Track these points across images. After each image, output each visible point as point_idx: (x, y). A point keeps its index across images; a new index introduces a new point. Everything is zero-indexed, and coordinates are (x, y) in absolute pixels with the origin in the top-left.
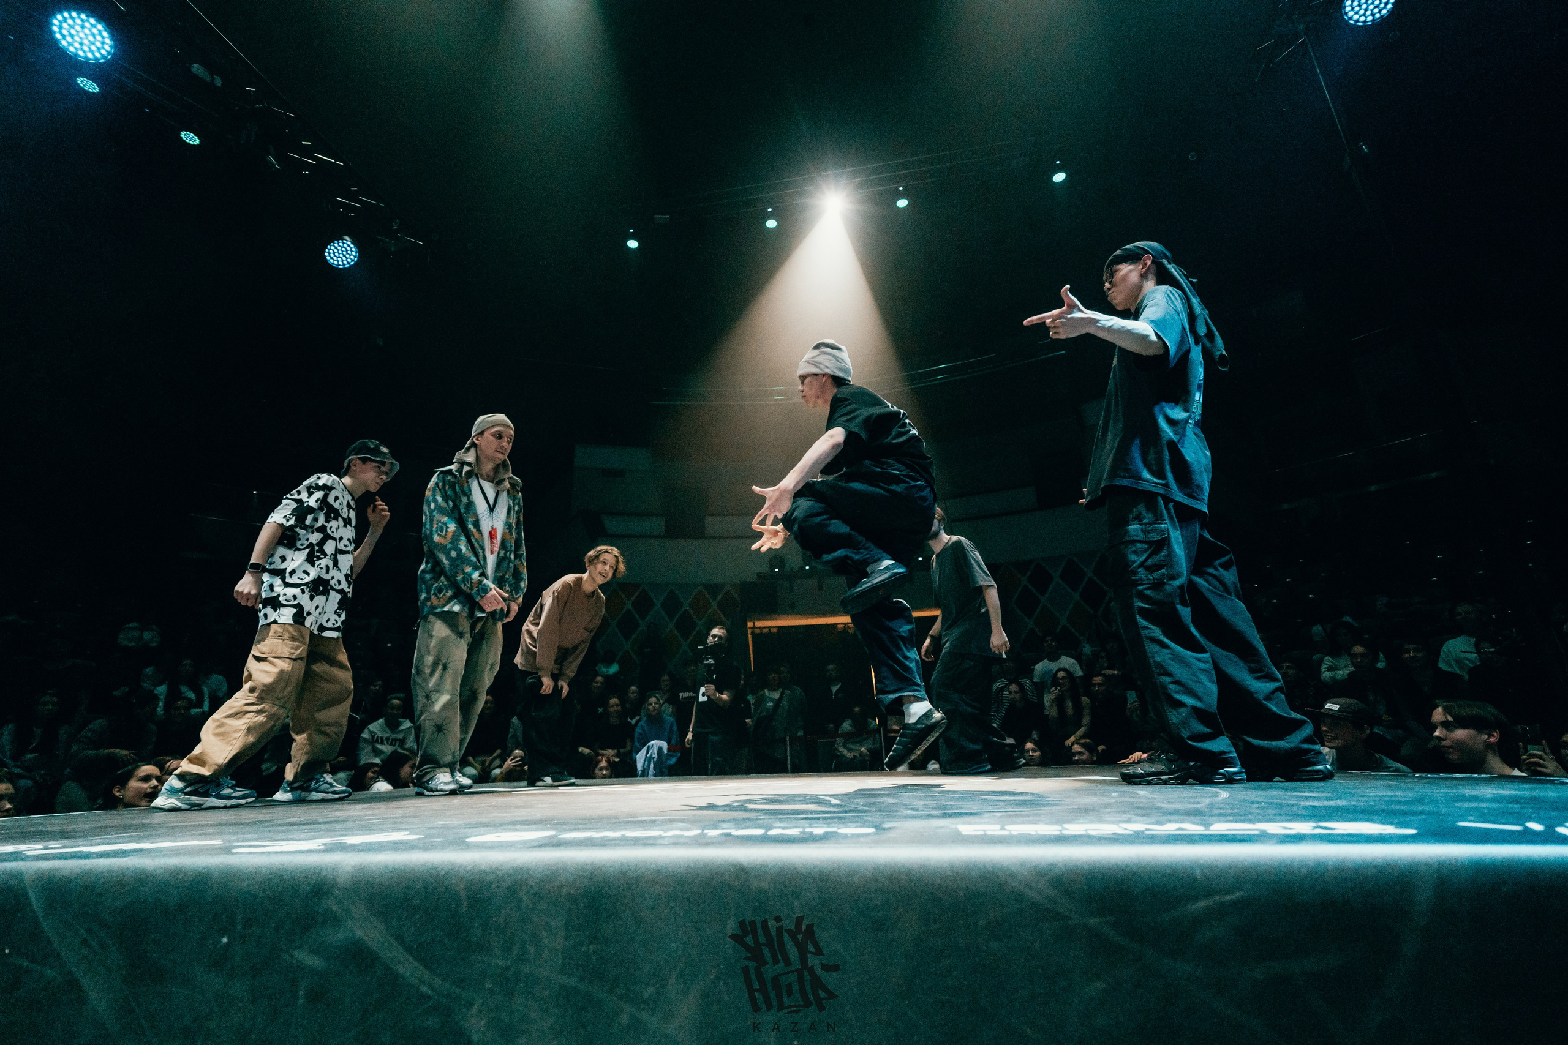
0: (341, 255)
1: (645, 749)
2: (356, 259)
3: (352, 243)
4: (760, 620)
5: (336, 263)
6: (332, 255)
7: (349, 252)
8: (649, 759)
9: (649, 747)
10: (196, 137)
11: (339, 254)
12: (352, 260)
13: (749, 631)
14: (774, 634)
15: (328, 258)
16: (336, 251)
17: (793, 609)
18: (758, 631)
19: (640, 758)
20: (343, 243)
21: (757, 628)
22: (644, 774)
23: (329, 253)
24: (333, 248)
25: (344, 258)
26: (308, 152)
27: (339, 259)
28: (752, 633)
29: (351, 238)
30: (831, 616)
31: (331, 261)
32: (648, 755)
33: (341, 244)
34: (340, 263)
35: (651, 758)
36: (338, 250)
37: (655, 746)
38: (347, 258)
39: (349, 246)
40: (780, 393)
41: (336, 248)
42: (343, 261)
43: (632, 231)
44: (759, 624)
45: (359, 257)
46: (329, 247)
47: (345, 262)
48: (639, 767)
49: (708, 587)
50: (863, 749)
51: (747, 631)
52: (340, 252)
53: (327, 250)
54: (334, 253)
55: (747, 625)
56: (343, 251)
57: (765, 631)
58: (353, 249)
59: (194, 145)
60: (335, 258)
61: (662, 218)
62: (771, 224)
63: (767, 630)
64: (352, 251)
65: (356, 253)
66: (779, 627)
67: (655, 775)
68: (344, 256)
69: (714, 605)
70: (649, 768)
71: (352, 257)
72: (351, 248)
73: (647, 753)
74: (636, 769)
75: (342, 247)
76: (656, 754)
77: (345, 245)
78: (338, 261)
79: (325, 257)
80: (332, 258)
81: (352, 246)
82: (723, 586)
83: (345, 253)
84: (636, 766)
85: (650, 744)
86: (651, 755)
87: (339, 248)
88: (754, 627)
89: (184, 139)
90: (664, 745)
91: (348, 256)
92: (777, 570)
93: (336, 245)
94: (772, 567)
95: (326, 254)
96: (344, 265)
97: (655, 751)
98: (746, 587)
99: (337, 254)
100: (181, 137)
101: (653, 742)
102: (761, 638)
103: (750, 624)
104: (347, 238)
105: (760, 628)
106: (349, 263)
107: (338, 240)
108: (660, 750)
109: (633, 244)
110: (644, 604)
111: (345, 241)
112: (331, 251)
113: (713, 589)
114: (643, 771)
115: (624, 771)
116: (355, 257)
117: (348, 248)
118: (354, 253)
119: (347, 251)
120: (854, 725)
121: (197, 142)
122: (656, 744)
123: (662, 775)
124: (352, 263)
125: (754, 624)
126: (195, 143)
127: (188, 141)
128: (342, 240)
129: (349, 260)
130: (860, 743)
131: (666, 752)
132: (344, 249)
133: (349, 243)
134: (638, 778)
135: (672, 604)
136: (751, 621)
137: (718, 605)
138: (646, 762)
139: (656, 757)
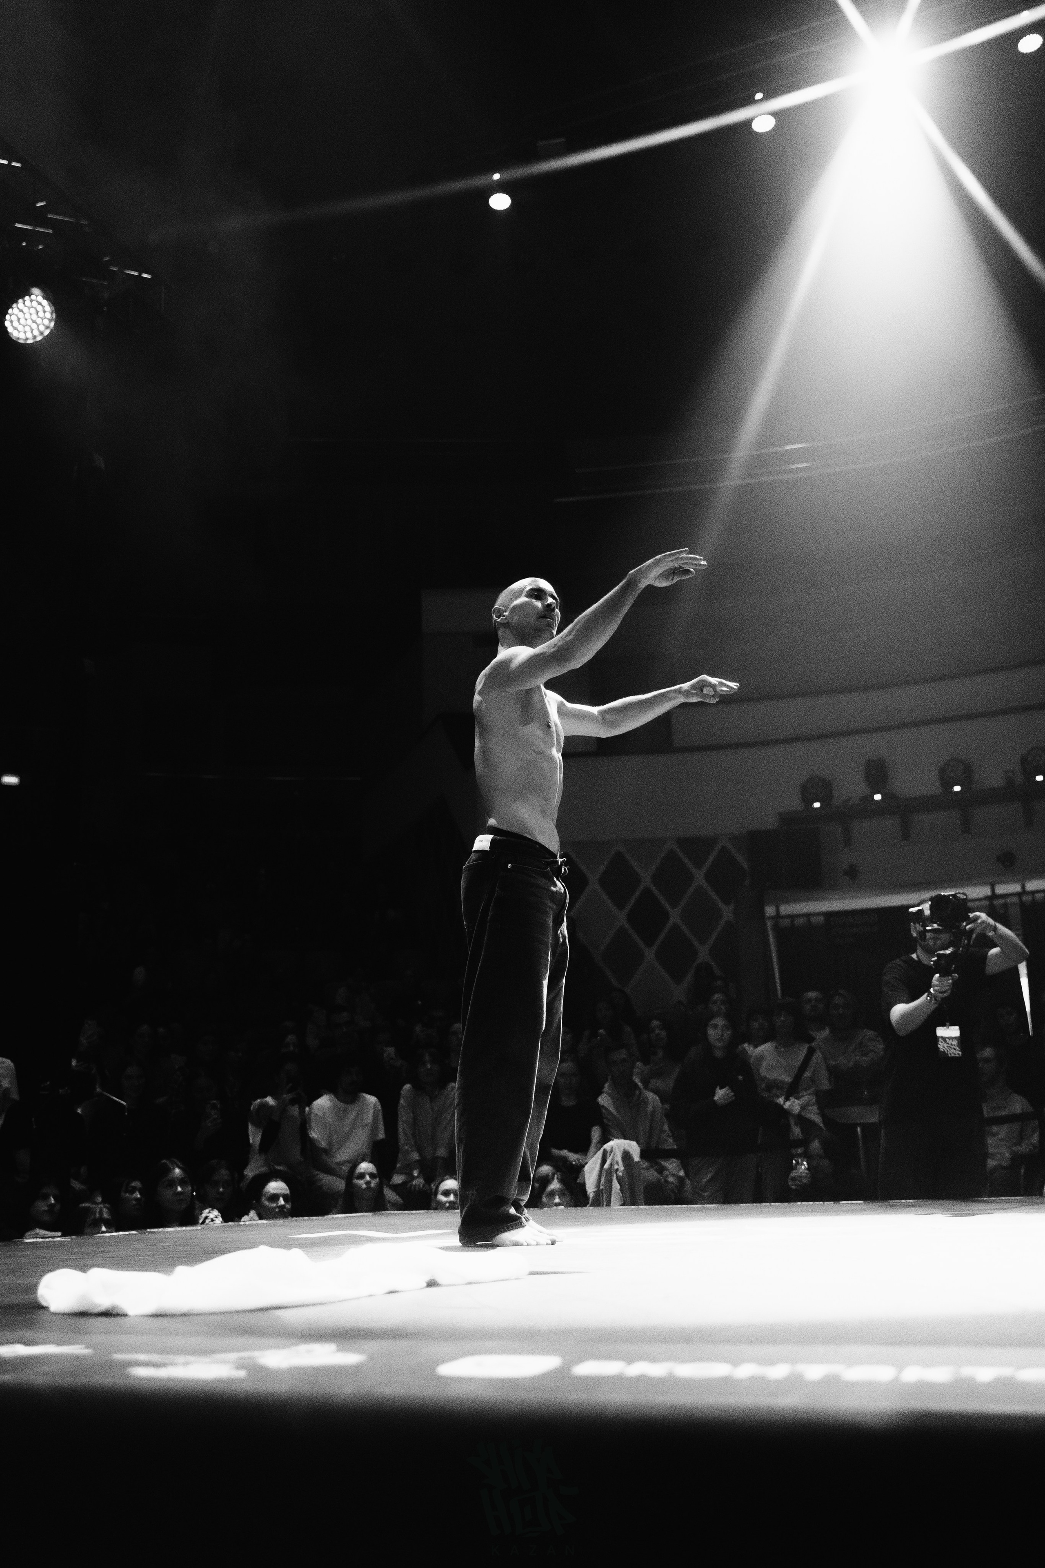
1: (598, 1155)
8: (607, 1173)
9: (605, 1151)
13: (769, 925)
14: (819, 927)
18: (786, 923)
19: (593, 1169)
21: (786, 917)
22: (601, 1200)
28: (776, 929)
32: (606, 1166)
35: (612, 1170)
37: (617, 1149)
44: (785, 909)
48: (592, 1185)
49: (685, 844)
51: (764, 924)
55: (762, 912)
57: (800, 922)
63: (805, 918)
66: (828, 915)
69: (699, 877)
70: (609, 1191)
73: (604, 1161)
76: (620, 1165)
82: (711, 841)
85: (607, 1146)
86: (611, 1165)
88: (778, 916)
90: (634, 1147)
92: (817, 805)
94: (808, 801)
97: (619, 1158)
98: (759, 842)
101: (611, 1142)
102: (793, 937)
103: (770, 910)
105: (791, 916)
113: (695, 847)
114: (598, 1193)
122: (617, 1145)
123: (635, 1202)
125: (779, 908)
131: (637, 1158)
135: (620, 879)
136: (770, 903)
137: (707, 876)
138: (604, 1174)
139: (622, 1168)
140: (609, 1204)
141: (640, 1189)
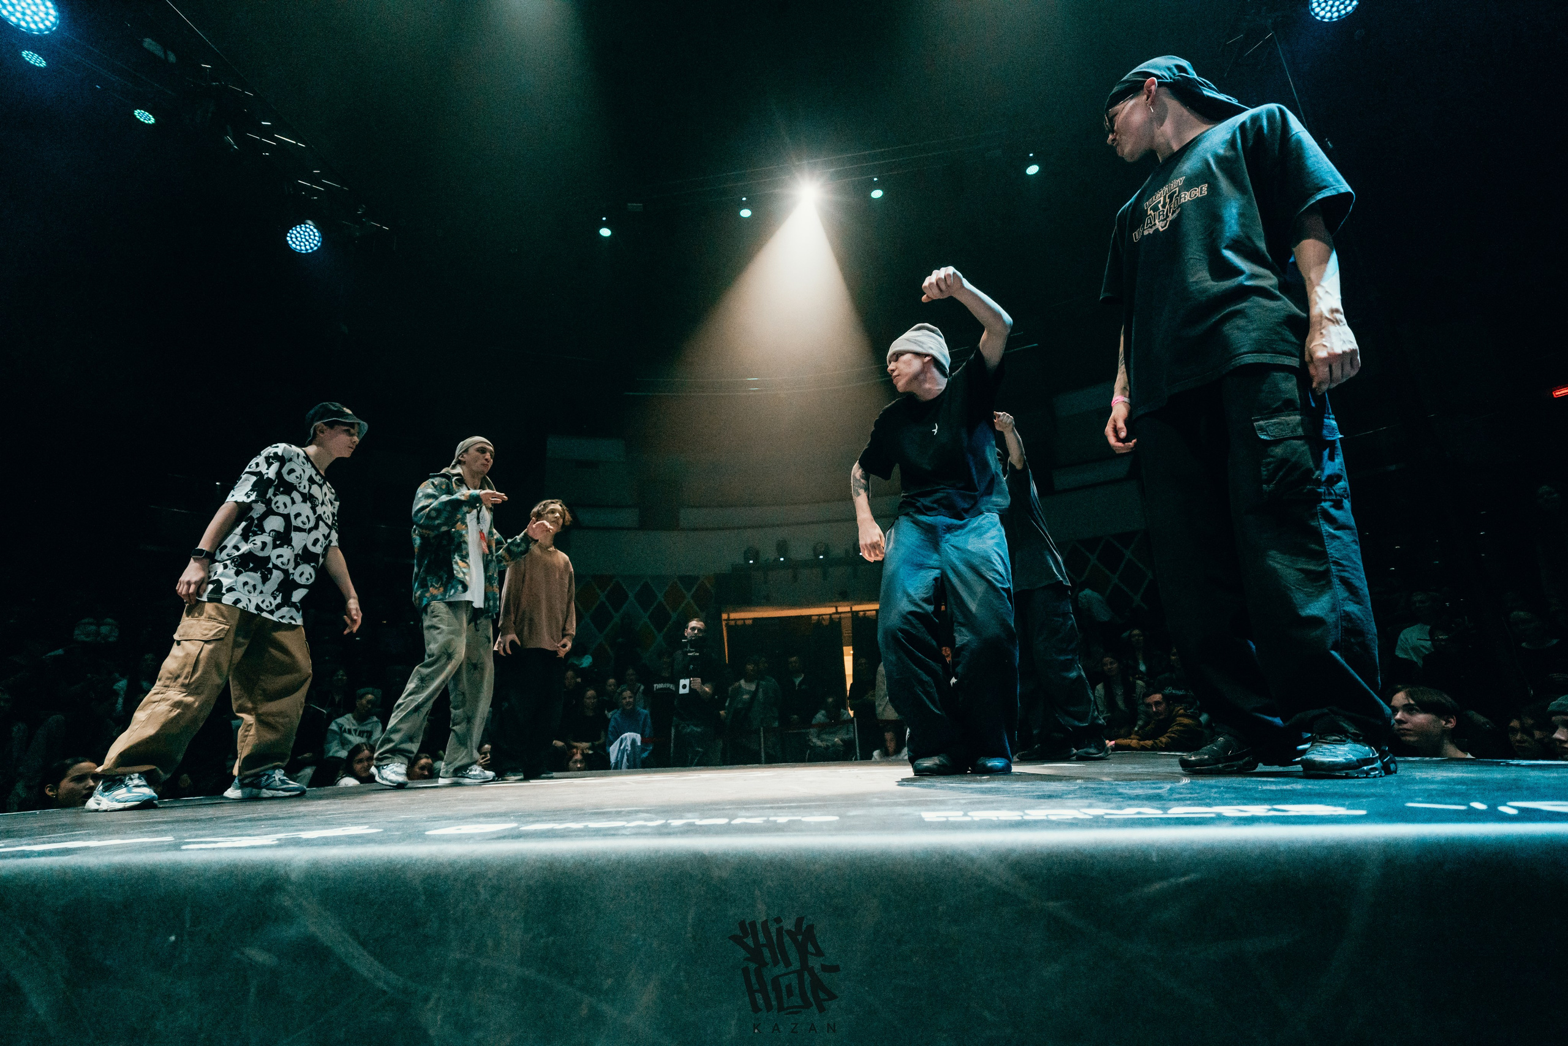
0: (304, 240)
1: (617, 743)
2: (319, 244)
3: (315, 228)
4: (735, 611)
5: (298, 247)
6: (294, 240)
7: (312, 237)
8: (622, 752)
9: (622, 739)
10: (150, 116)
11: (302, 238)
12: (316, 245)
13: (724, 623)
14: (749, 625)
15: (290, 242)
16: (298, 235)
17: (768, 601)
18: (733, 623)
20: (306, 228)
21: (732, 620)
22: (618, 766)
23: (291, 238)
24: (295, 232)
25: (307, 243)
26: (268, 133)
27: (302, 244)
28: (727, 625)
29: (313, 222)
30: (806, 608)
31: (294, 245)
32: (622, 748)
33: (303, 229)
34: (303, 248)
35: (624, 750)
36: (301, 235)
37: (628, 738)
38: (310, 243)
39: (311, 230)
40: (754, 384)
41: (299, 233)
42: (305, 245)
43: (604, 219)
44: (733, 616)
45: (322, 243)
46: (291, 231)
47: (308, 247)
48: (613, 759)
49: (682, 578)
50: (836, 739)
51: (721, 622)
52: (303, 236)
53: (289, 235)
54: (296, 238)
55: (722, 617)
56: (305, 236)
57: (740, 623)
58: (317, 234)
59: (149, 124)
60: (297, 243)
61: (635, 206)
62: (746, 213)
63: (742, 621)
64: (315, 236)
65: (319, 237)
66: (755, 619)
67: (629, 767)
68: (307, 241)
69: (689, 596)
70: (622, 761)
71: (315, 242)
72: (314, 233)
73: (621, 745)
74: (610, 762)
75: (304, 232)
76: (629, 746)
77: (308, 230)
78: (301, 246)
79: (287, 241)
80: (294, 243)
81: (315, 230)
82: (697, 578)
83: (307, 238)
84: (609, 758)
85: (623, 736)
86: (625, 747)
87: (302, 232)
88: (728, 619)
89: (138, 117)
90: (638, 737)
91: (311, 241)
92: (751, 562)
93: (298, 229)
94: (747, 559)
95: (288, 239)
96: (307, 250)
97: (629, 743)
98: (721, 579)
99: (299, 239)
100: (135, 116)
101: (626, 734)
102: (736, 629)
103: (725, 616)
104: (310, 222)
105: (734, 619)
106: (312, 248)
107: (300, 225)
108: (633, 742)
109: (605, 232)
110: (618, 597)
111: (307, 226)
112: (293, 236)
113: (688, 581)
114: (617, 763)
115: (598, 763)
116: (318, 242)
117: (311, 233)
118: (317, 238)
119: (310, 235)
120: (828, 716)
121: (152, 121)
122: (629, 736)
123: (635, 767)
124: (316, 248)
125: (729, 615)
126: (150, 122)
127: (142, 120)
128: (305, 224)
129: (312, 245)
130: (835, 733)
131: (639, 744)
132: (306, 234)
133: (312, 227)
134: (611, 771)
135: (646, 596)
136: (725, 612)
137: (693, 597)
138: (620, 754)
139: (630, 749)
140: (621, 769)
141: (638, 761)
